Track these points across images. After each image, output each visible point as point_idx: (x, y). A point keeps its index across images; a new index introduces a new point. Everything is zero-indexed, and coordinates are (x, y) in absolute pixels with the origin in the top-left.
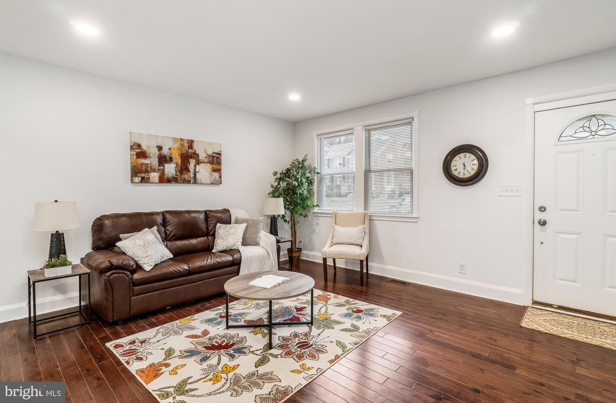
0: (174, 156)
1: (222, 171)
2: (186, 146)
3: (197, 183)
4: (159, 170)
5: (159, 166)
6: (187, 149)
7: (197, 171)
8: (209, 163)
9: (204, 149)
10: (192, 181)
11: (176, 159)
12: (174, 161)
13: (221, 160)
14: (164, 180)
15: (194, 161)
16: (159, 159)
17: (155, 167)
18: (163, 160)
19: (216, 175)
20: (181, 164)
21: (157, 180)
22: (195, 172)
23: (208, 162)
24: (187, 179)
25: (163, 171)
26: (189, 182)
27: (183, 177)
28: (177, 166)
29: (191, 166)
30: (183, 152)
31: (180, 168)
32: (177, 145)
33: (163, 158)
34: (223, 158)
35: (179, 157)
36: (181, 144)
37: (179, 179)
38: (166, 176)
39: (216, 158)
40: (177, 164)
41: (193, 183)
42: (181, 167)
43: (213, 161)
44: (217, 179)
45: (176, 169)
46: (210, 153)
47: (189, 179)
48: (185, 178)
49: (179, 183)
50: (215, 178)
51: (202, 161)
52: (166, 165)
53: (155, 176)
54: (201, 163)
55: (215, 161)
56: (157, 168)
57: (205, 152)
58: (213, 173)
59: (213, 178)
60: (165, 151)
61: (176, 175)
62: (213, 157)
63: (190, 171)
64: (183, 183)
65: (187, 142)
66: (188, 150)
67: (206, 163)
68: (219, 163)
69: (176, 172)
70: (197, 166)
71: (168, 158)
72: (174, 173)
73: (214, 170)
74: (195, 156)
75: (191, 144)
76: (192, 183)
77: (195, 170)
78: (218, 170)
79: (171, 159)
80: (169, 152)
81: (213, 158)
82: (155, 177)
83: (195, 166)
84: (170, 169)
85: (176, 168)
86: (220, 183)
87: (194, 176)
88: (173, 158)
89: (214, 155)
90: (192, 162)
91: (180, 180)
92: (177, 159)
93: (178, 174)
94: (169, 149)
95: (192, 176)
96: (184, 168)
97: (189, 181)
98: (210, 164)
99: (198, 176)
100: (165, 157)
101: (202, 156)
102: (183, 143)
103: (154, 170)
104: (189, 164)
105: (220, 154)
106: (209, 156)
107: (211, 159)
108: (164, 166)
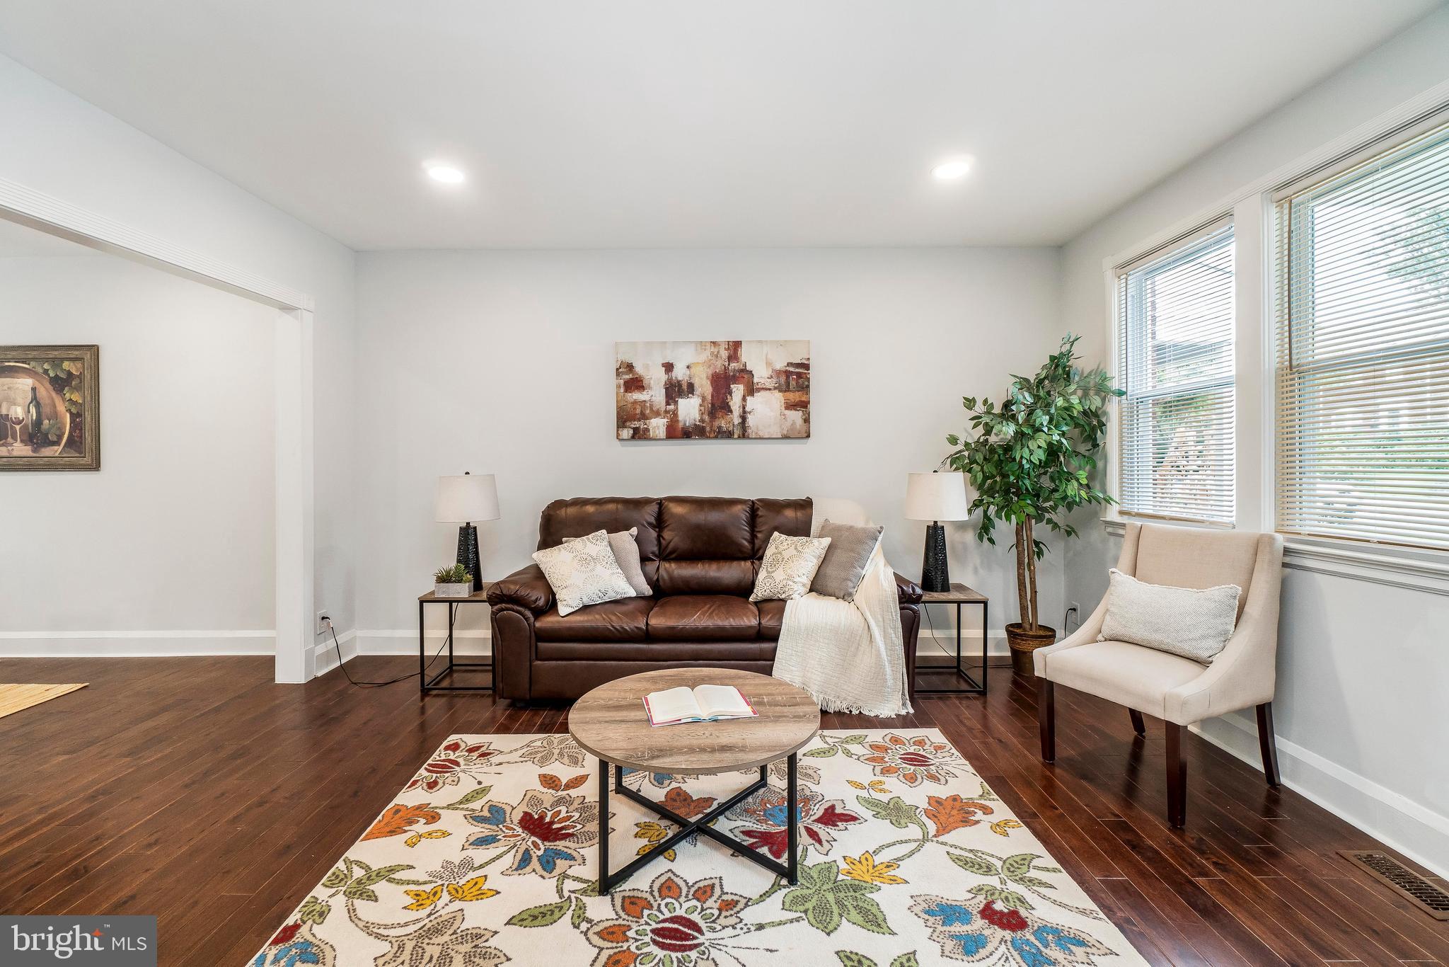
0: (697, 382)
1: (812, 407)
2: (723, 355)
3: (748, 438)
4: (666, 412)
5: (668, 404)
6: (727, 364)
7: (748, 409)
8: (779, 389)
9: (766, 358)
10: (737, 433)
11: (701, 386)
12: (698, 391)
13: (808, 380)
14: (678, 432)
15: (741, 387)
16: (667, 389)
17: (658, 407)
18: (675, 390)
19: (796, 416)
20: (712, 396)
21: (662, 433)
22: (744, 412)
23: (775, 388)
24: (725, 429)
25: (675, 413)
26: (729, 435)
27: (716, 423)
28: (703, 401)
29: (735, 401)
30: (717, 371)
31: (710, 406)
32: (705, 356)
33: (675, 387)
34: (813, 374)
35: (709, 383)
36: (712, 353)
37: (708, 429)
38: (681, 425)
39: (795, 377)
40: (704, 399)
41: (739, 437)
42: (713, 405)
43: (788, 384)
44: (798, 427)
45: (702, 408)
46: (780, 365)
47: (731, 429)
48: (720, 427)
49: (709, 438)
50: (794, 423)
51: (760, 386)
52: (681, 401)
53: (658, 425)
54: (759, 390)
55: (794, 383)
56: (663, 409)
57: (768, 364)
58: (788, 412)
59: (789, 423)
60: (680, 373)
61: (702, 421)
62: (788, 374)
63: (731, 411)
64: (716, 437)
65: (727, 347)
66: (729, 365)
67: (770, 389)
68: (803, 388)
69: (702, 414)
70: (749, 398)
71: (685, 387)
72: (698, 417)
73: (791, 406)
74: (744, 375)
75: (736, 351)
76: (736, 436)
77: (744, 408)
78: (804, 405)
79: (691, 388)
80: (688, 372)
81: (788, 377)
82: (658, 427)
83: (744, 399)
84: (690, 410)
85: (701, 405)
86: (805, 435)
87: (740, 420)
88: (695, 385)
89: (791, 369)
90: (738, 390)
91: (710, 432)
92: (704, 387)
93: (706, 418)
94: (688, 367)
95: (737, 421)
96: (718, 405)
97: (730, 432)
98: (780, 391)
99: (751, 420)
100: (679, 384)
101: (761, 374)
102: (716, 350)
103: (657, 414)
104: (731, 395)
105: (807, 367)
106: (778, 373)
107: (783, 379)
108: (676, 403)
